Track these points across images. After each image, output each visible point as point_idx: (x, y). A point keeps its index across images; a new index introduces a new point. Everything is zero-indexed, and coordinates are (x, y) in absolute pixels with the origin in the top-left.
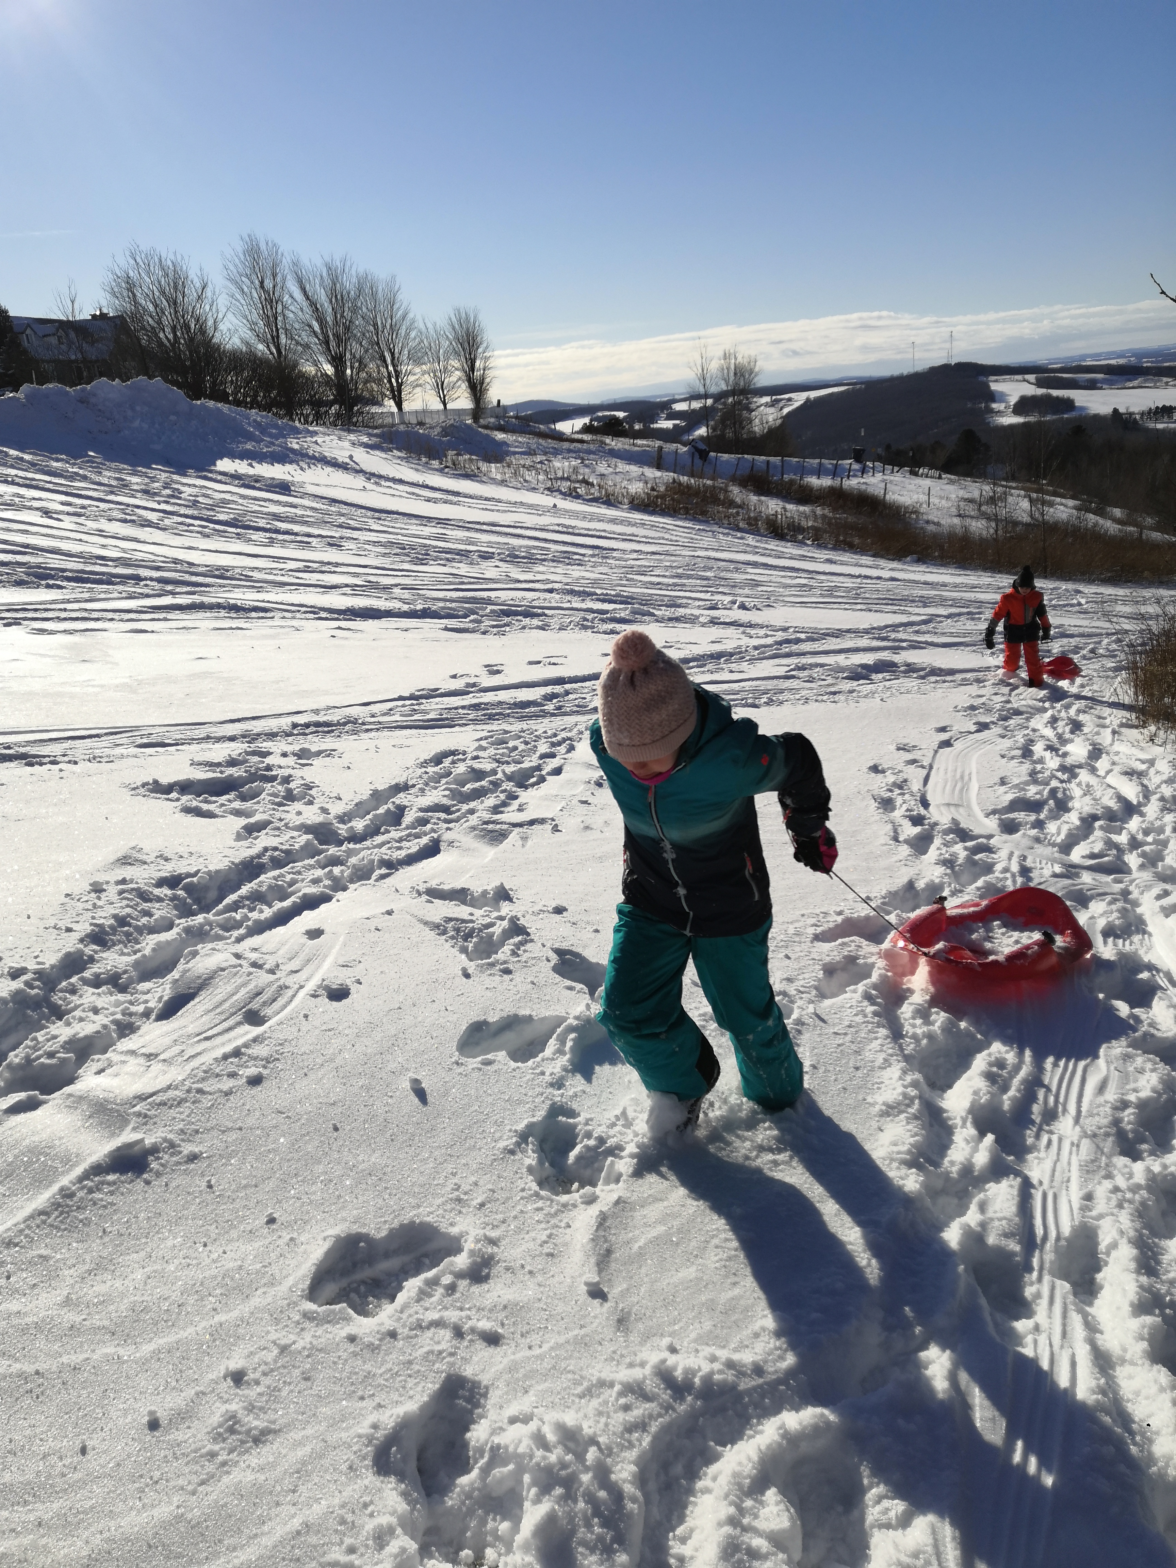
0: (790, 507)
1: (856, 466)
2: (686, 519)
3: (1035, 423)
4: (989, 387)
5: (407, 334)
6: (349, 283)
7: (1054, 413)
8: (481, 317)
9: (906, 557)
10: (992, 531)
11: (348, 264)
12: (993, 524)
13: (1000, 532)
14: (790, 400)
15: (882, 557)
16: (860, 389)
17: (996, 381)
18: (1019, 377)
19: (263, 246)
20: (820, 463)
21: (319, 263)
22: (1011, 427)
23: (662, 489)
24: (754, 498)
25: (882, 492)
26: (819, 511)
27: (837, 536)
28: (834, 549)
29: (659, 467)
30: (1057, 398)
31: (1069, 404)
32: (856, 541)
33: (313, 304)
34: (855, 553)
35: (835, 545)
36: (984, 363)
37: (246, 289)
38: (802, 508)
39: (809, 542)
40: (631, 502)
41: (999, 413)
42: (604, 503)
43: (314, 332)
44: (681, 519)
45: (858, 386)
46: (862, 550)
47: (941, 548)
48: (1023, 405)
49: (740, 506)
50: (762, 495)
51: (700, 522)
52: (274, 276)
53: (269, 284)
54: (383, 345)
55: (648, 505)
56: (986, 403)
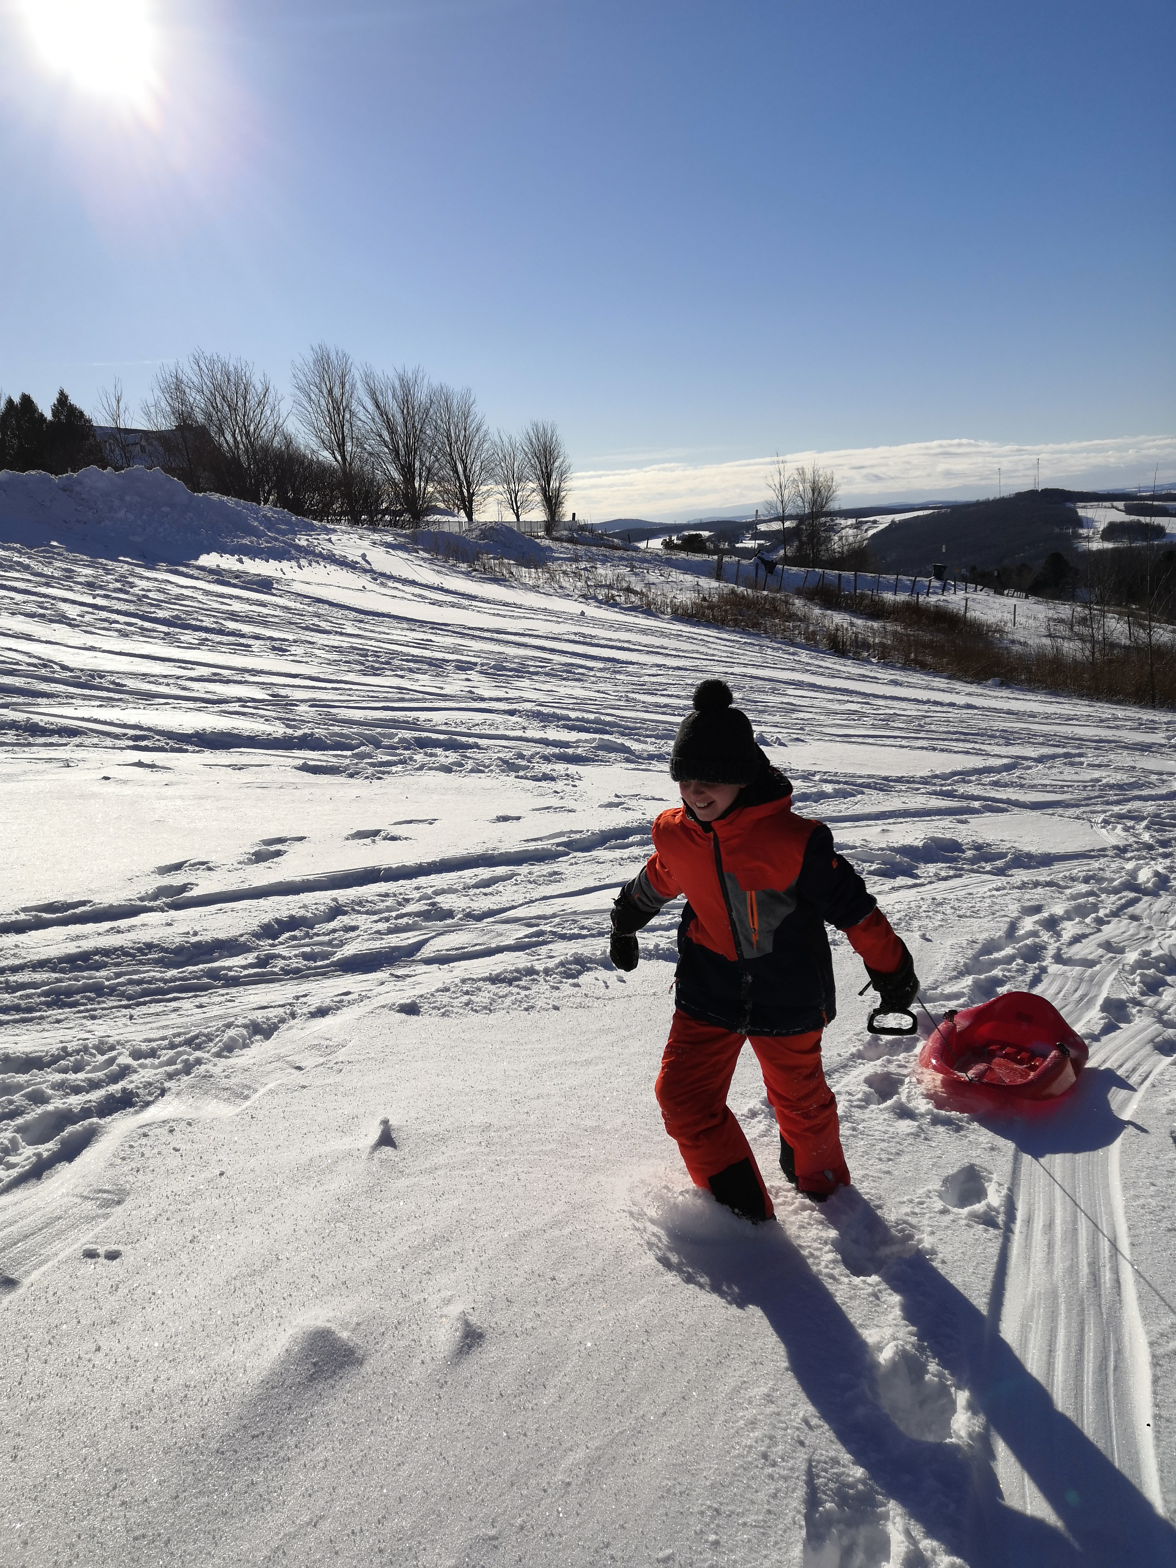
0: (859, 622)
1: (936, 583)
2: (734, 631)
3: (1125, 549)
4: (1077, 513)
5: (480, 445)
6: (421, 396)
7: (1144, 540)
8: (558, 432)
9: (987, 680)
10: (1087, 653)
11: (421, 375)
12: (1089, 645)
13: (1097, 654)
14: (875, 522)
15: (959, 679)
16: (945, 513)
17: (1084, 507)
18: (1108, 504)
19: (333, 356)
20: (897, 579)
21: (391, 374)
22: (1100, 552)
23: (715, 599)
24: (817, 611)
25: (963, 609)
26: (890, 627)
27: (907, 656)
28: (903, 668)
29: (718, 578)
30: (1147, 525)
31: (1159, 531)
32: (929, 659)
33: (383, 413)
34: (927, 674)
35: (905, 664)
36: (1072, 490)
37: (313, 397)
38: (870, 623)
39: (874, 660)
40: (675, 612)
41: (1088, 539)
42: (642, 612)
43: (385, 441)
44: (727, 631)
45: (943, 510)
46: (934, 670)
47: (1028, 670)
48: (1112, 531)
49: (800, 620)
50: (829, 609)
51: (749, 634)
52: (343, 384)
53: (337, 391)
54: (456, 455)
55: (692, 616)
56: (1074, 528)
